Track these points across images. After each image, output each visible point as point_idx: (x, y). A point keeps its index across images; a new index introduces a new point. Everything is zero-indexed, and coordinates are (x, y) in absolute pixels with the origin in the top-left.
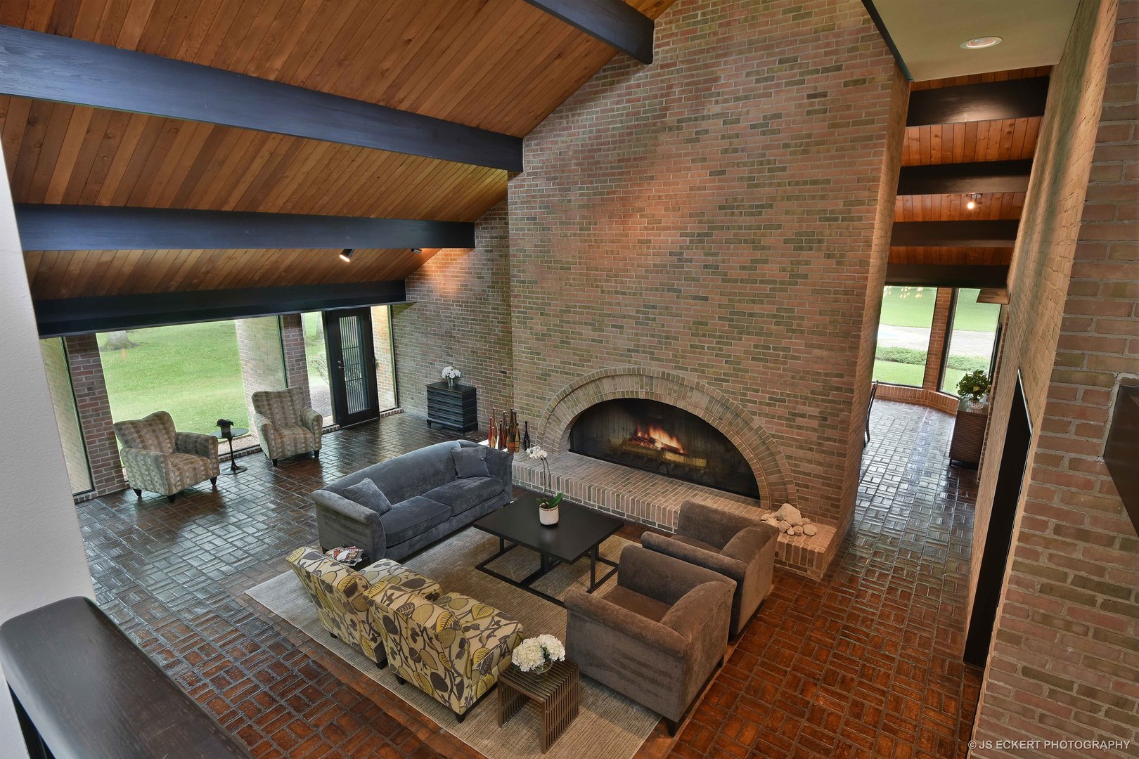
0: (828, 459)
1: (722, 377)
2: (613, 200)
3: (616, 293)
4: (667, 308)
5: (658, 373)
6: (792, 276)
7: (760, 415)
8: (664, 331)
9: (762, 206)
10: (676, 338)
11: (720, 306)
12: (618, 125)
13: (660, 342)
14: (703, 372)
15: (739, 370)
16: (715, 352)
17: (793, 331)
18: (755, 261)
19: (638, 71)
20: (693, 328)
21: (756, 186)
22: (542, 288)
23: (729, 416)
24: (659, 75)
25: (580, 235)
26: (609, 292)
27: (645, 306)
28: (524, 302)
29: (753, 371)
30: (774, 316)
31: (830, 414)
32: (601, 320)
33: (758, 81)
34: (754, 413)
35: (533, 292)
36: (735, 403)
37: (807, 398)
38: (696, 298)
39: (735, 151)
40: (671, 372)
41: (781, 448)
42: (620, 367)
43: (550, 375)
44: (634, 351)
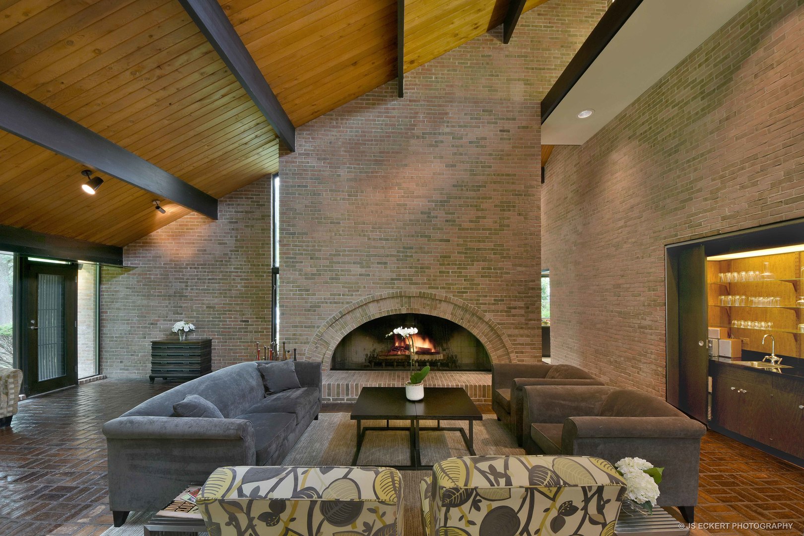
1: (463, 290)
2: (376, 177)
3: (381, 239)
4: (421, 248)
5: (416, 293)
6: (500, 226)
7: (489, 311)
8: (419, 264)
9: (480, 186)
10: (428, 268)
11: (458, 245)
12: (379, 130)
13: (417, 272)
14: (449, 288)
15: (473, 284)
16: (457, 275)
17: (505, 257)
18: (478, 217)
19: (393, 100)
20: (441, 260)
21: (475, 175)
22: (312, 238)
23: (468, 316)
25: (348, 200)
26: (374, 239)
27: (404, 248)
28: (293, 250)
29: (482, 284)
30: (493, 249)
31: (530, 304)
32: (368, 259)
33: (471, 119)
34: (485, 311)
35: (304, 242)
36: (472, 306)
37: (516, 297)
38: (441, 240)
39: (461, 154)
40: (426, 291)
41: (504, 331)
42: (385, 293)
43: (319, 307)
44: (396, 279)
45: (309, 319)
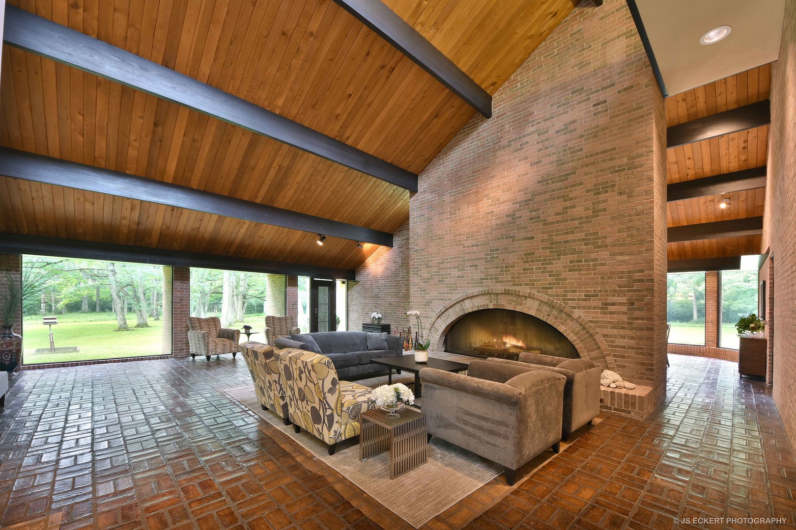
0: (638, 334)
1: (548, 286)
2: (470, 194)
3: (473, 246)
4: (506, 249)
5: (502, 290)
6: (594, 212)
7: (579, 308)
8: (504, 263)
9: (568, 175)
10: (513, 266)
11: (542, 241)
12: (472, 154)
13: (502, 271)
14: (533, 285)
15: (560, 279)
16: (541, 271)
17: (599, 247)
18: (567, 208)
20: (525, 258)
21: (563, 164)
22: (428, 252)
23: (555, 312)
24: (496, 122)
25: (450, 218)
26: (468, 247)
27: (491, 251)
28: (417, 262)
29: (571, 279)
30: (584, 240)
31: (636, 300)
32: (463, 264)
33: (558, 107)
34: (574, 308)
35: (423, 255)
36: (558, 302)
37: (615, 291)
38: (525, 239)
39: (547, 148)
40: (510, 288)
41: (598, 330)
42: (476, 291)
43: (431, 303)
44: (485, 279)
45: (425, 311)
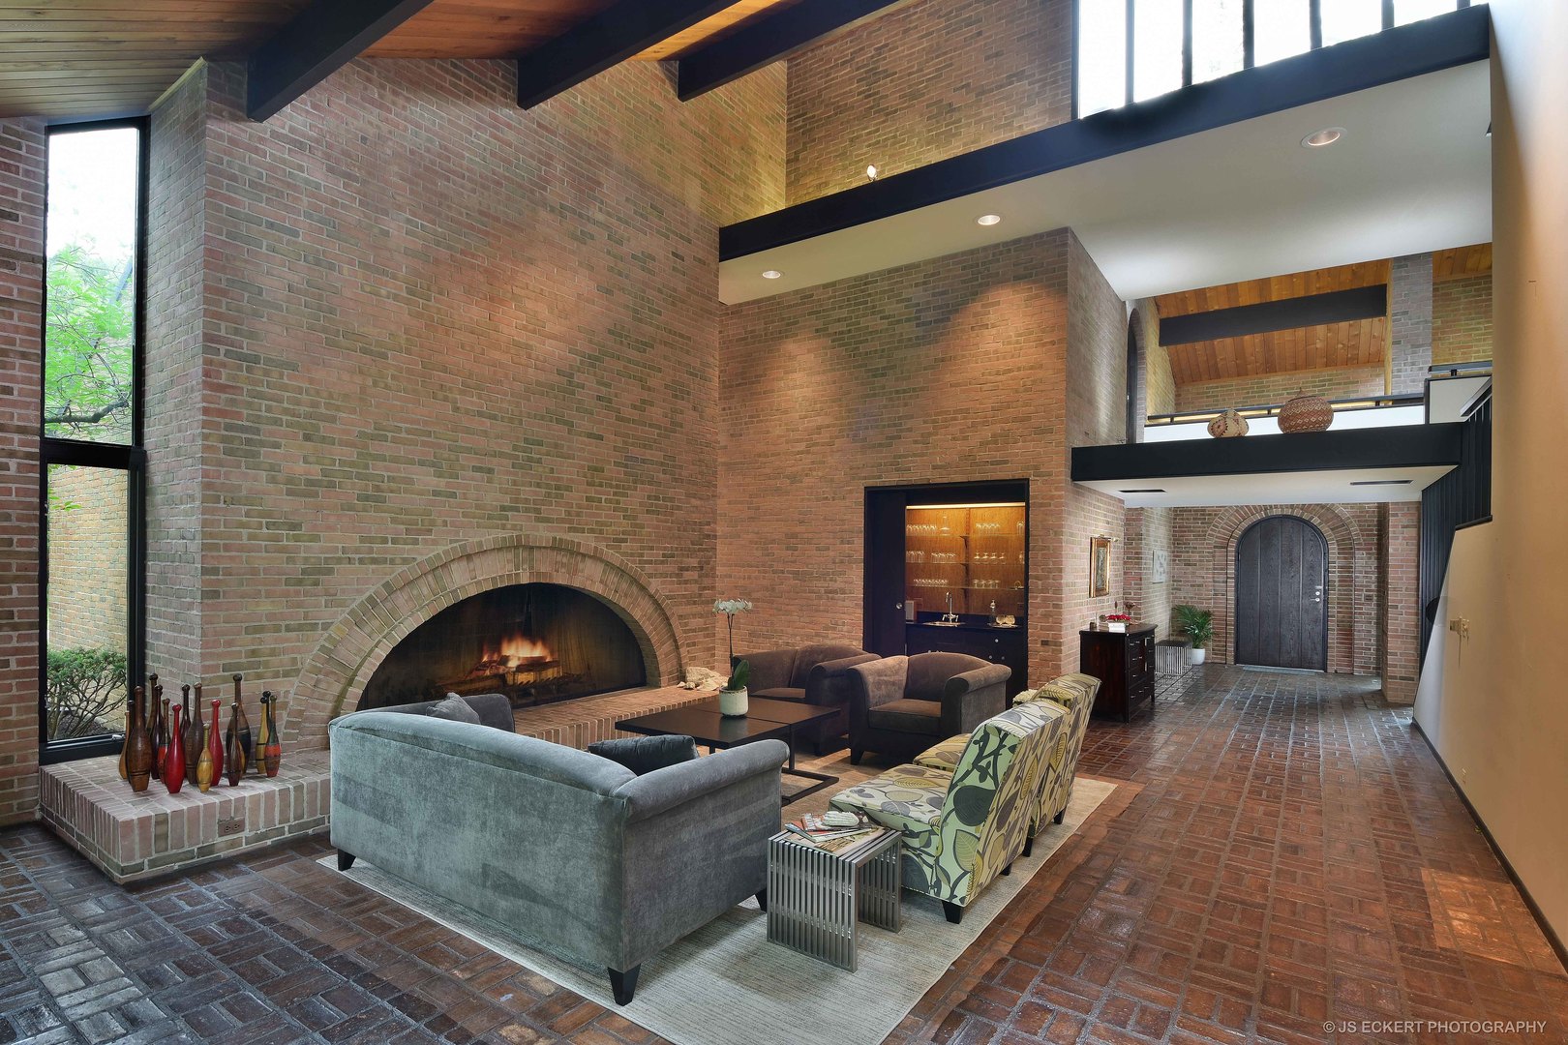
0: (706, 609)
1: (621, 536)
2: (472, 267)
3: (480, 414)
4: (556, 446)
7: (656, 576)
8: (554, 479)
10: (569, 489)
11: (615, 449)
12: (477, 159)
13: (549, 495)
14: (601, 532)
16: (612, 506)
18: (644, 401)
19: (507, 106)
20: (589, 475)
21: (640, 320)
22: (311, 381)
26: (467, 412)
27: (526, 440)
29: (648, 526)
30: (662, 464)
32: (453, 457)
35: (284, 388)
37: (689, 549)
38: (590, 435)
40: (566, 537)
42: (489, 537)
43: (330, 571)
44: (512, 509)
45: (300, 605)
